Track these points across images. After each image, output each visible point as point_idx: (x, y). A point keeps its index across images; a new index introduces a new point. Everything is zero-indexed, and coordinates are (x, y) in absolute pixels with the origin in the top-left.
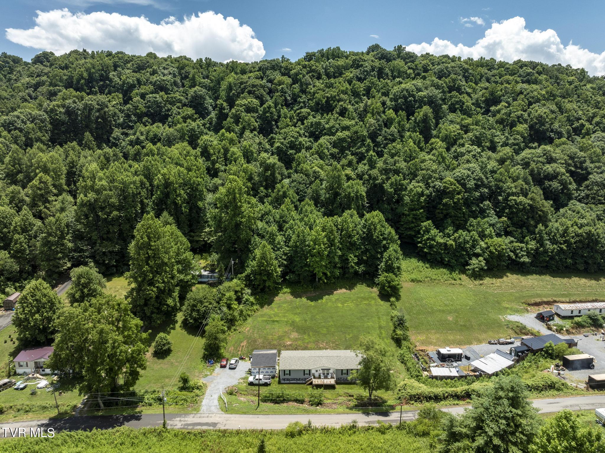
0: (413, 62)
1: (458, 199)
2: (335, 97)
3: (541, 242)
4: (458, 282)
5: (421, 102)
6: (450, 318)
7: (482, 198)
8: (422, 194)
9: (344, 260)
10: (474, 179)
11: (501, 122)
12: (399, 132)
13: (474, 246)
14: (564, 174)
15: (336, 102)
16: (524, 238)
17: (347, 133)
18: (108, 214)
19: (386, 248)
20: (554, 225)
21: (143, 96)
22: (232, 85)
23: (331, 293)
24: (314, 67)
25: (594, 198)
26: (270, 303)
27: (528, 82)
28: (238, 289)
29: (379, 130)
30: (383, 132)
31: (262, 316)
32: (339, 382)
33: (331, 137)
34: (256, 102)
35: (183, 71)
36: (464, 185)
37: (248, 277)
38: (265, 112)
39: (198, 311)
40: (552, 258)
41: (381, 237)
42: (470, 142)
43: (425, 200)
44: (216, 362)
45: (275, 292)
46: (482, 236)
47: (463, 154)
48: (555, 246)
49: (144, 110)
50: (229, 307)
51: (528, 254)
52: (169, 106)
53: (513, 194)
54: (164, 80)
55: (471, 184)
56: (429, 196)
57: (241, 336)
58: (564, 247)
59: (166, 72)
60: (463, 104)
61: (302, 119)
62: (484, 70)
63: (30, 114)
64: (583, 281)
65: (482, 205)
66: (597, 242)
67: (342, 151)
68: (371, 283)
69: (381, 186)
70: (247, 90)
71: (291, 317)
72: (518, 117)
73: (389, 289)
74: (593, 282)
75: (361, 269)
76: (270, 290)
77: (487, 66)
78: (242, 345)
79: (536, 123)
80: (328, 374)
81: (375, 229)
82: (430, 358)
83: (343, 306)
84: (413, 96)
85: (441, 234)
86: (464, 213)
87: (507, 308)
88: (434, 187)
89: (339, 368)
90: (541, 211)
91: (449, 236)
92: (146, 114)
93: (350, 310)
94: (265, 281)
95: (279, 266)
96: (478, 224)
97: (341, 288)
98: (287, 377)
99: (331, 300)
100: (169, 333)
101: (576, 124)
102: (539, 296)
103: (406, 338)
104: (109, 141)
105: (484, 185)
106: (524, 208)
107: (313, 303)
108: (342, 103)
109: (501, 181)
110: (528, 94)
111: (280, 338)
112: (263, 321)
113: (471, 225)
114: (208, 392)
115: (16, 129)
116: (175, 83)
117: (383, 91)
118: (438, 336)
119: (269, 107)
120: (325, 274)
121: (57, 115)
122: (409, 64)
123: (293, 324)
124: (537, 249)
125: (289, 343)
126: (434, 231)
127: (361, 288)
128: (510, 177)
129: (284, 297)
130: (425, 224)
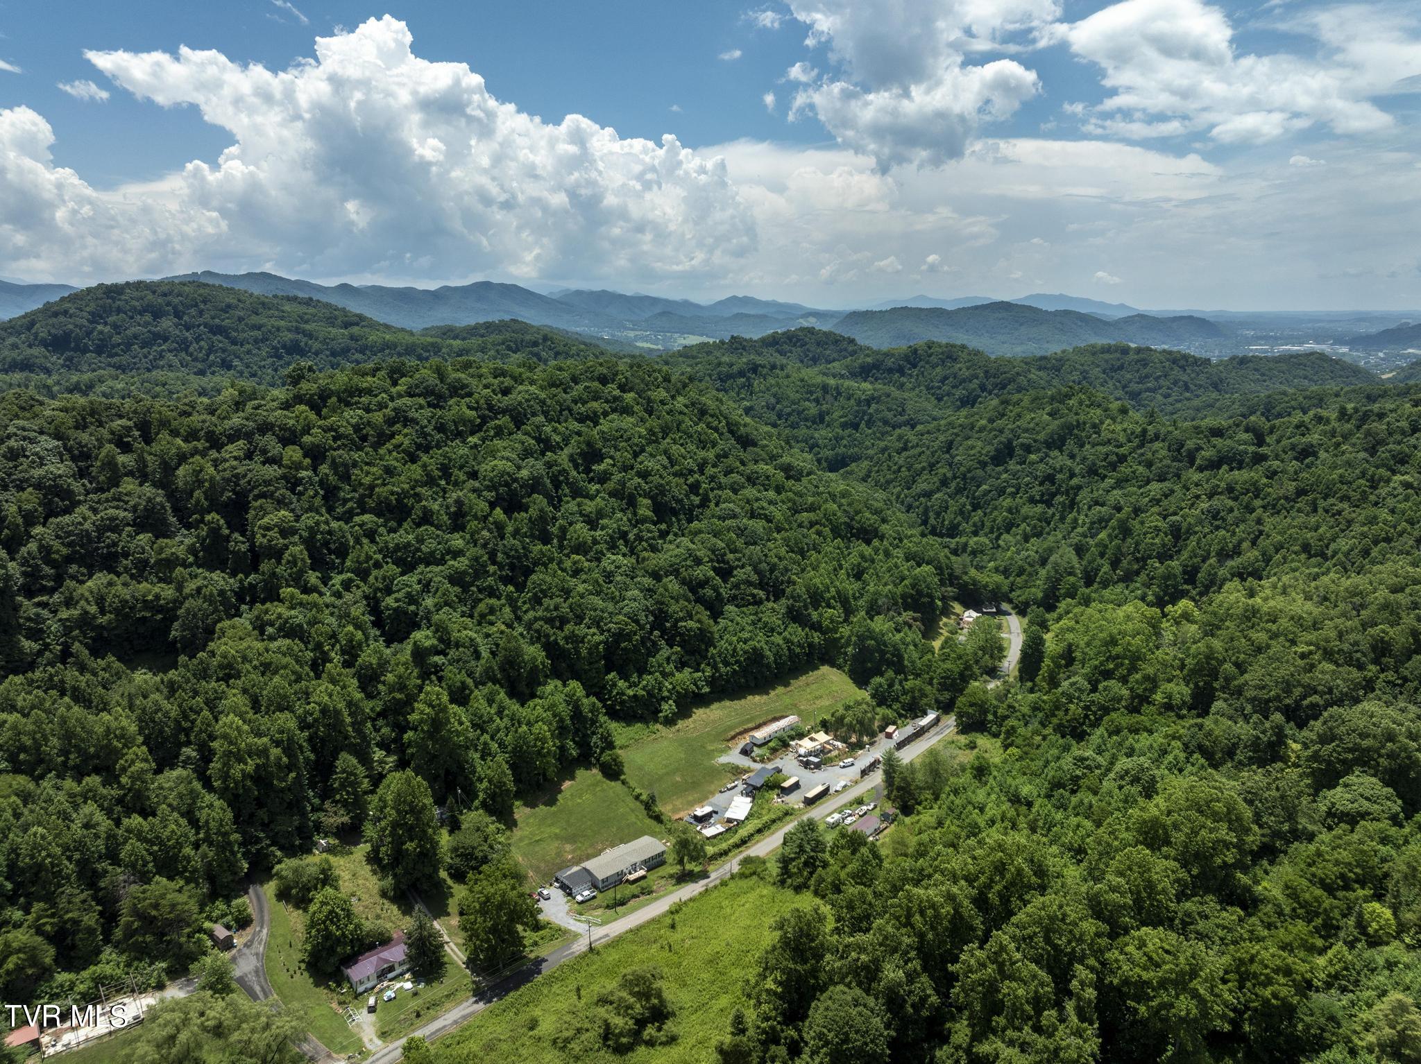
0: (469, 395)
1: (635, 639)
2: (408, 491)
3: (715, 667)
4: (658, 734)
5: (528, 488)
6: (678, 779)
7: (652, 629)
8: (599, 642)
9: (561, 748)
10: (642, 611)
11: (614, 495)
13: (660, 690)
14: (712, 579)
16: (699, 664)
17: (464, 560)
23: (559, 791)
25: (742, 599)
26: (514, 822)
27: (619, 410)
30: (501, 546)
31: (521, 840)
32: (649, 870)
33: (441, 568)
35: (70, 443)
36: (637, 622)
37: (483, 803)
40: (728, 681)
43: (603, 649)
45: (511, 810)
46: (665, 675)
48: (728, 668)
49: (66, 551)
51: (707, 683)
53: (682, 619)
56: (606, 643)
58: (736, 667)
59: (37, 450)
61: (369, 535)
64: (757, 698)
65: (654, 639)
66: (761, 658)
68: (588, 766)
69: (556, 644)
70: (255, 492)
71: (548, 830)
73: (616, 768)
74: (765, 697)
75: (577, 752)
76: (506, 809)
77: (562, 384)
80: (637, 868)
81: (579, 701)
82: (692, 823)
83: (583, 801)
84: (516, 480)
85: (628, 686)
87: (713, 750)
88: (609, 631)
89: (644, 858)
91: (636, 685)
93: (592, 802)
96: (657, 662)
97: (564, 781)
98: (607, 883)
99: (567, 799)
102: (731, 728)
103: (662, 813)
104: (21, 625)
107: (554, 808)
109: (663, 603)
111: (558, 854)
112: (527, 845)
113: (652, 667)
114: (559, 921)
117: (467, 470)
118: (682, 800)
123: (557, 837)
124: (713, 675)
125: (570, 857)
126: (621, 684)
127: (581, 773)
128: (672, 598)
129: (521, 812)
130: (610, 676)
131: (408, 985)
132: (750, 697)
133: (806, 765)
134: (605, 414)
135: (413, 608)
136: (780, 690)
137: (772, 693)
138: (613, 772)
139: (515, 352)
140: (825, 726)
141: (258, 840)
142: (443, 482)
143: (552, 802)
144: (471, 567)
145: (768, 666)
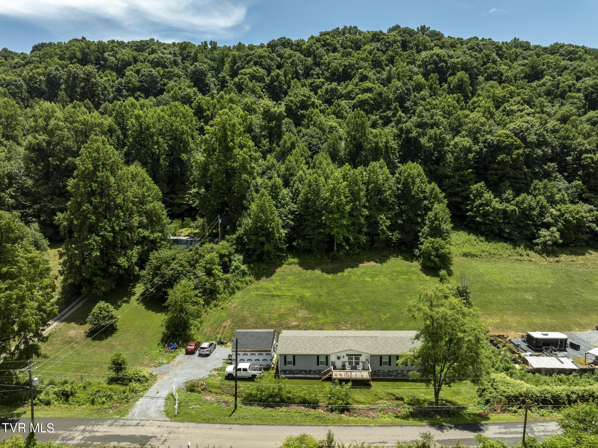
0: (439, 40)
1: (518, 154)
2: (353, 65)
4: (526, 258)
5: (454, 69)
6: (529, 297)
7: (546, 158)
8: (470, 150)
10: (535, 133)
12: (431, 96)
15: (355, 71)
17: (369, 95)
18: (62, 160)
19: (428, 209)
21: (138, 72)
22: (237, 58)
23: (355, 265)
24: (329, 41)
26: (269, 274)
28: (225, 252)
29: (406, 94)
30: (412, 97)
31: (257, 289)
32: (376, 376)
33: (350, 101)
34: (262, 72)
35: (185, 52)
36: (523, 139)
37: (239, 239)
38: (272, 81)
39: (163, 275)
41: (422, 195)
43: (474, 158)
44: (180, 345)
45: (277, 261)
49: (138, 84)
52: (165, 80)
53: (587, 151)
54: (162, 57)
55: (533, 137)
56: (479, 153)
57: (224, 314)
59: (165, 51)
60: (502, 74)
61: (315, 89)
62: (519, 50)
63: (4, 79)
65: (546, 167)
68: (410, 257)
70: (253, 61)
71: (298, 291)
72: (570, 87)
73: (437, 259)
75: (395, 236)
76: (271, 259)
78: (224, 325)
79: (592, 93)
80: (357, 363)
81: (414, 183)
82: (517, 346)
83: (373, 281)
84: (446, 62)
85: (497, 199)
86: (525, 174)
88: (485, 142)
89: (376, 352)
91: (508, 201)
92: (139, 89)
93: (384, 284)
94: (262, 244)
95: (283, 227)
96: (545, 187)
97: (368, 261)
98: (290, 367)
99: (355, 274)
100: (117, 307)
105: (546, 143)
107: (330, 276)
108: (362, 70)
110: (575, 68)
112: (257, 295)
113: (535, 189)
114: (155, 386)
116: (175, 63)
117: (408, 60)
118: (518, 318)
119: (278, 76)
120: (347, 240)
121: (36, 83)
122: (435, 42)
125: (294, 324)
126: (488, 195)
127: (396, 262)
129: (290, 268)
130: (475, 187)
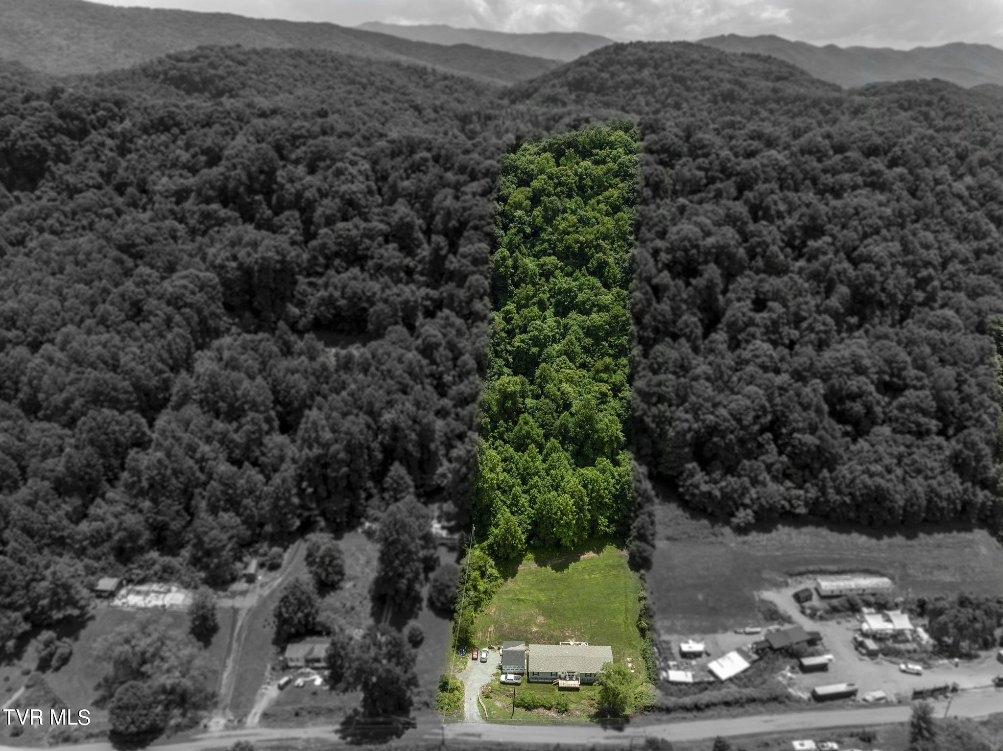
0: (706, 155)
1: (731, 438)
2: (592, 241)
3: (823, 491)
4: (720, 538)
5: (708, 254)
6: (700, 597)
7: (762, 431)
8: (690, 429)
9: (594, 523)
10: (754, 410)
11: (815, 276)
12: (672, 308)
13: (743, 495)
14: (871, 394)
15: (593, 251)
16: (805, 482)
17: (605, 316)
20: (843, 470)
21: (330, 221)
23: (577, 559)
24: (564, 179)
25: (903, 424)
27: (873, 186)
28: (481, 563)
30: (652, 309)
31: (507, 592)
32: (583, 682)
33: (585, 317)
35: (378, 167)
36: (739, 421)
37: (490, 546)
38: (498, 265)
39: (446, 596)
40: (833, 509)
42: (763, 330)
43: (692, 437)
44: (467, 652)
45: (518, 560)
46: (755, 482)
47: (747, 362)
48: (838, 497)
49: (334, 248)
50: (475, 587)
51: (806, 504)
53: (798, 430)
54: (354, 193)
55: (748, 419)
56: (697, 432)
57: (488, 619)
58: (847, 499)
59: (354, 171)
60: (768, 246)
61: (547, 275)
63: (197, 276)
64: (864, 539)
66: (885, 499)
67: (597, 341)
68: (621, 546)
69: (641, 420)
70: (471, 224)
71: (537, 594)
72: (839, 274)
73: (640, 559)
74: (874, 542)
77: (819, 151)
78: (489, 630)
79: (862, 284)
80: (573, 677)
83: (590, 579)
85: (707, 477)
87: (766, 580)
88: (705, 421)
89: (584, 671)
90: (830, 453)
91: (716, 482)
93: (597, 584)
94: (509, 552)
95: (524, 533)
97: (588, 551)
98: (536, 676)
99: (577, 570)
100: (417, 619)
101: (924, 273)
102: (807, 562)
103: (651, 628)
104: (293, 296)
106: (809, 451)
107: (558, 575)
108: (601, 254)
109: (788, 407)
111: (527, 623)
112: (508, 600)
113: (742, 469)
114: (466, 692)
115: (186, 305)
116: (370, 192)
117: (658, 228)
118: (684, 620)
119: (504, 259)
122: (701, 160)
123: (538, 604)
124: (817, 498)
125: (535, 629)
126: (699, 475)
127: (610, 551)
128: (800, 404)
129: (528, 565)
130: (690, 466)
131: (318, 681)
132: (855, 535)
133: (859, 645)
134: (855, 187)
135: (535, 350)
136: (899, 539)
137: (886, 541)
138: (639, 563)
139: (905, 110)
140: (919, 609)
141: (310, 509)
142: (632, 238)
143: (559, 568)
144: (609, 324)
145: (891, 511)
